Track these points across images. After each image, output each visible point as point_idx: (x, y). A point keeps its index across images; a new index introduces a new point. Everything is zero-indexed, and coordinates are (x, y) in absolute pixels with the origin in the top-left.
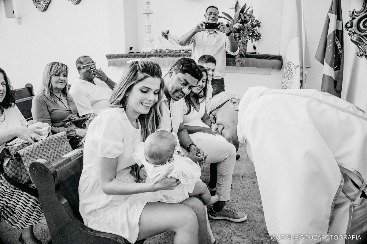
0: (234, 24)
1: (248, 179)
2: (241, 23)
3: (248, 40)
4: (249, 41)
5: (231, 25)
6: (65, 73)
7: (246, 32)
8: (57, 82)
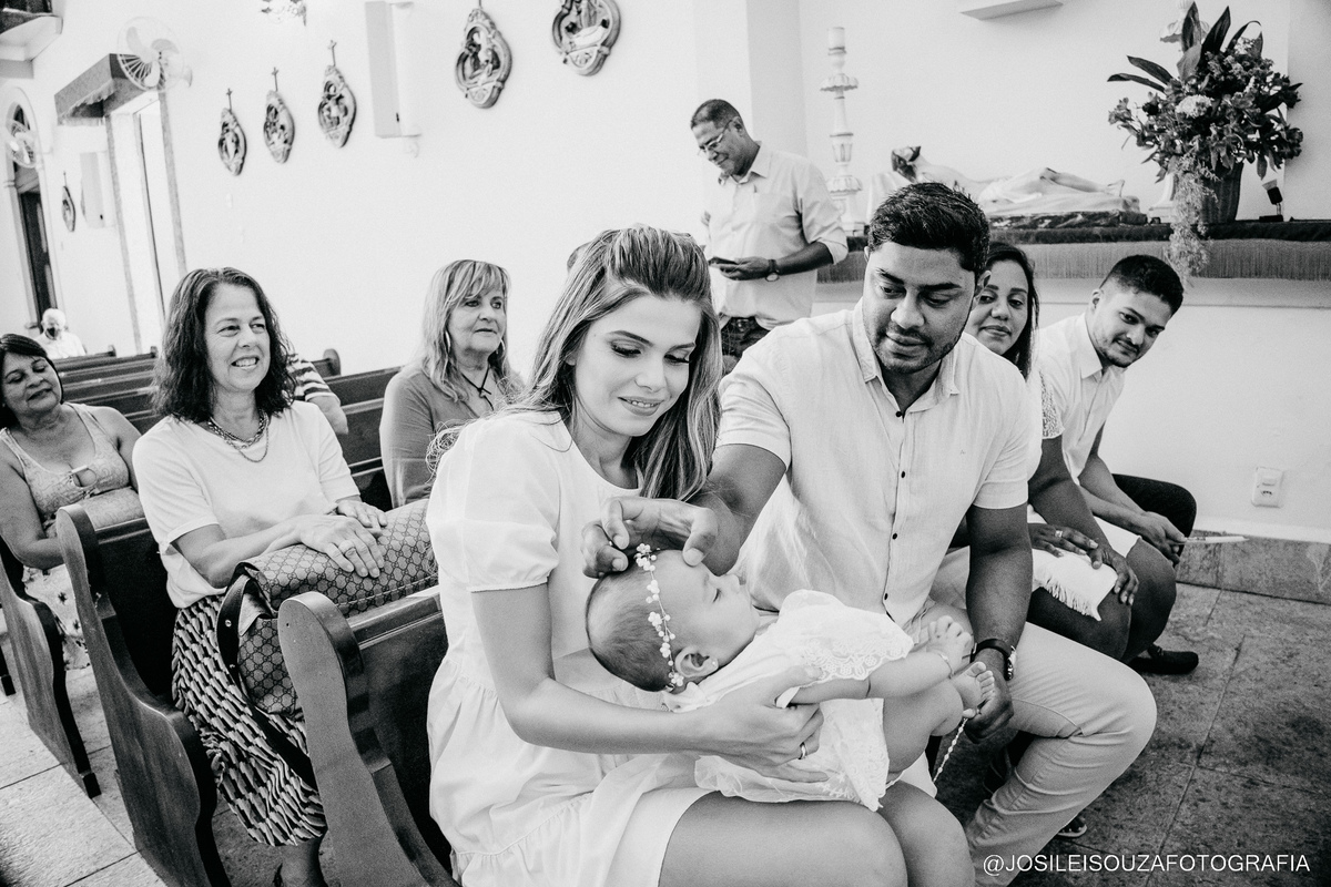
0: (1177, 102)
1: (1224, 763)
2: (1209, 95)
3: (1242, 164)
4: (1250, 170)
5: (1164, 105)
6: (500, 294)
7: (1233, 131)
8: (472, 329)
